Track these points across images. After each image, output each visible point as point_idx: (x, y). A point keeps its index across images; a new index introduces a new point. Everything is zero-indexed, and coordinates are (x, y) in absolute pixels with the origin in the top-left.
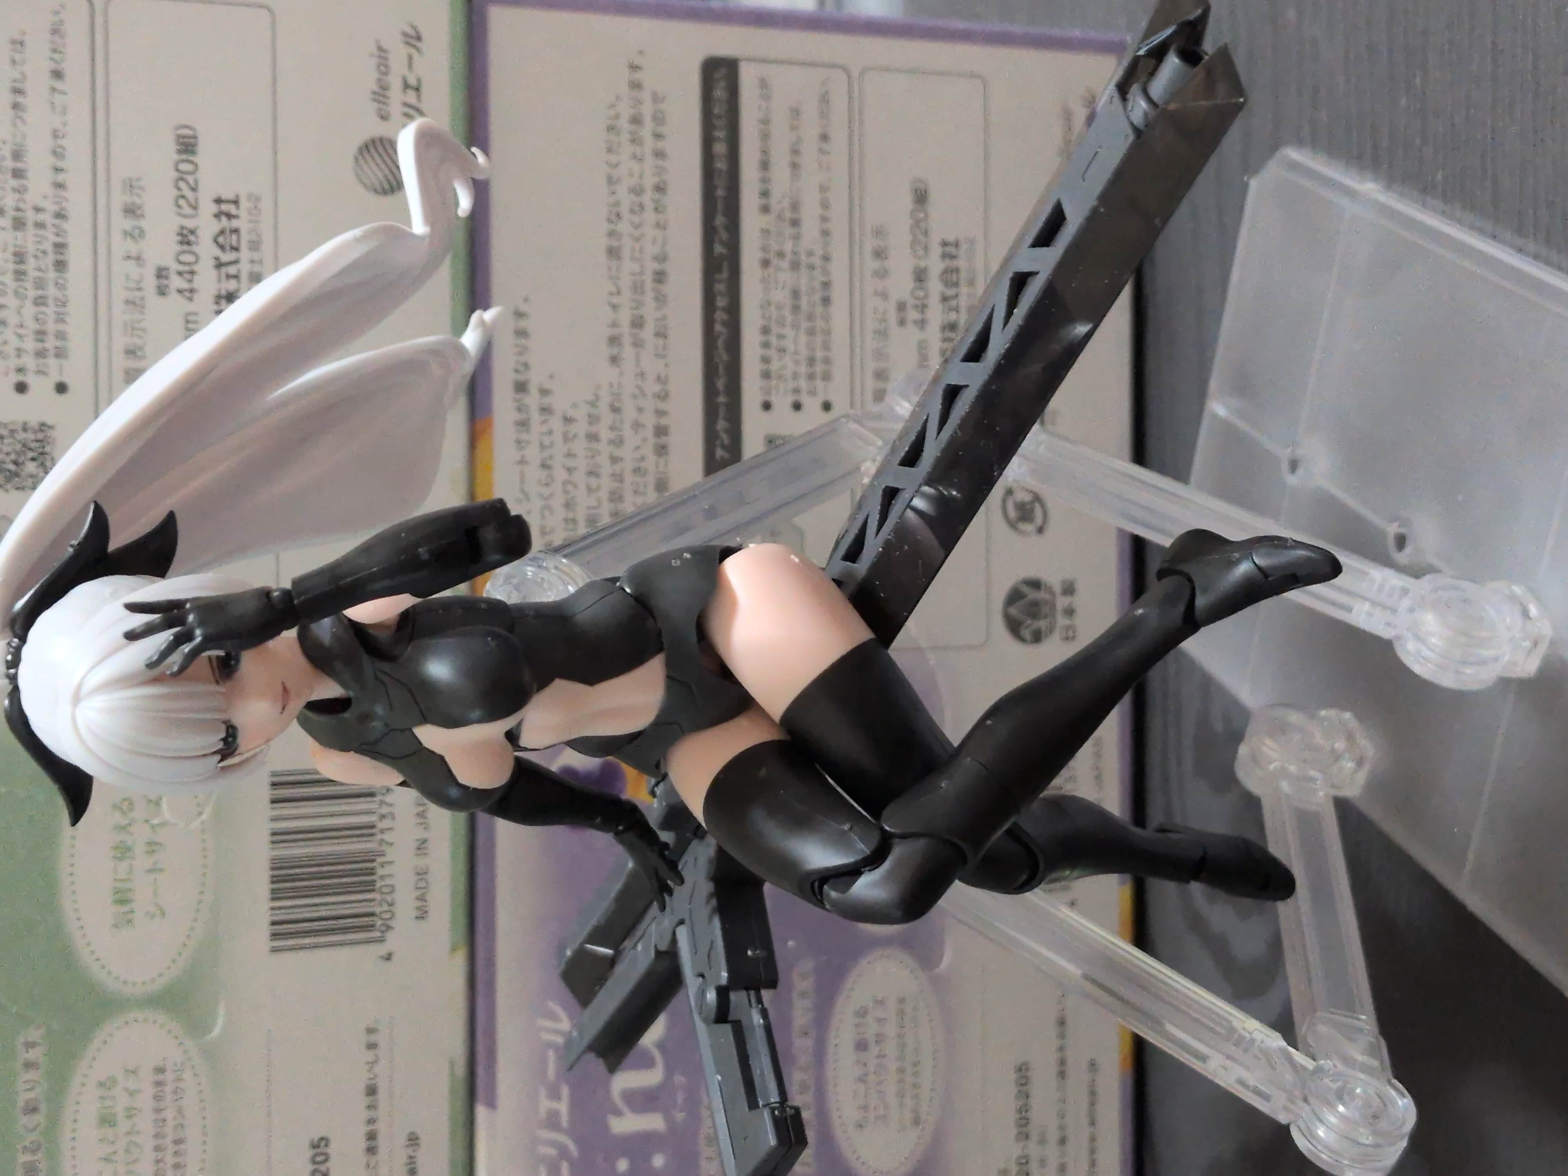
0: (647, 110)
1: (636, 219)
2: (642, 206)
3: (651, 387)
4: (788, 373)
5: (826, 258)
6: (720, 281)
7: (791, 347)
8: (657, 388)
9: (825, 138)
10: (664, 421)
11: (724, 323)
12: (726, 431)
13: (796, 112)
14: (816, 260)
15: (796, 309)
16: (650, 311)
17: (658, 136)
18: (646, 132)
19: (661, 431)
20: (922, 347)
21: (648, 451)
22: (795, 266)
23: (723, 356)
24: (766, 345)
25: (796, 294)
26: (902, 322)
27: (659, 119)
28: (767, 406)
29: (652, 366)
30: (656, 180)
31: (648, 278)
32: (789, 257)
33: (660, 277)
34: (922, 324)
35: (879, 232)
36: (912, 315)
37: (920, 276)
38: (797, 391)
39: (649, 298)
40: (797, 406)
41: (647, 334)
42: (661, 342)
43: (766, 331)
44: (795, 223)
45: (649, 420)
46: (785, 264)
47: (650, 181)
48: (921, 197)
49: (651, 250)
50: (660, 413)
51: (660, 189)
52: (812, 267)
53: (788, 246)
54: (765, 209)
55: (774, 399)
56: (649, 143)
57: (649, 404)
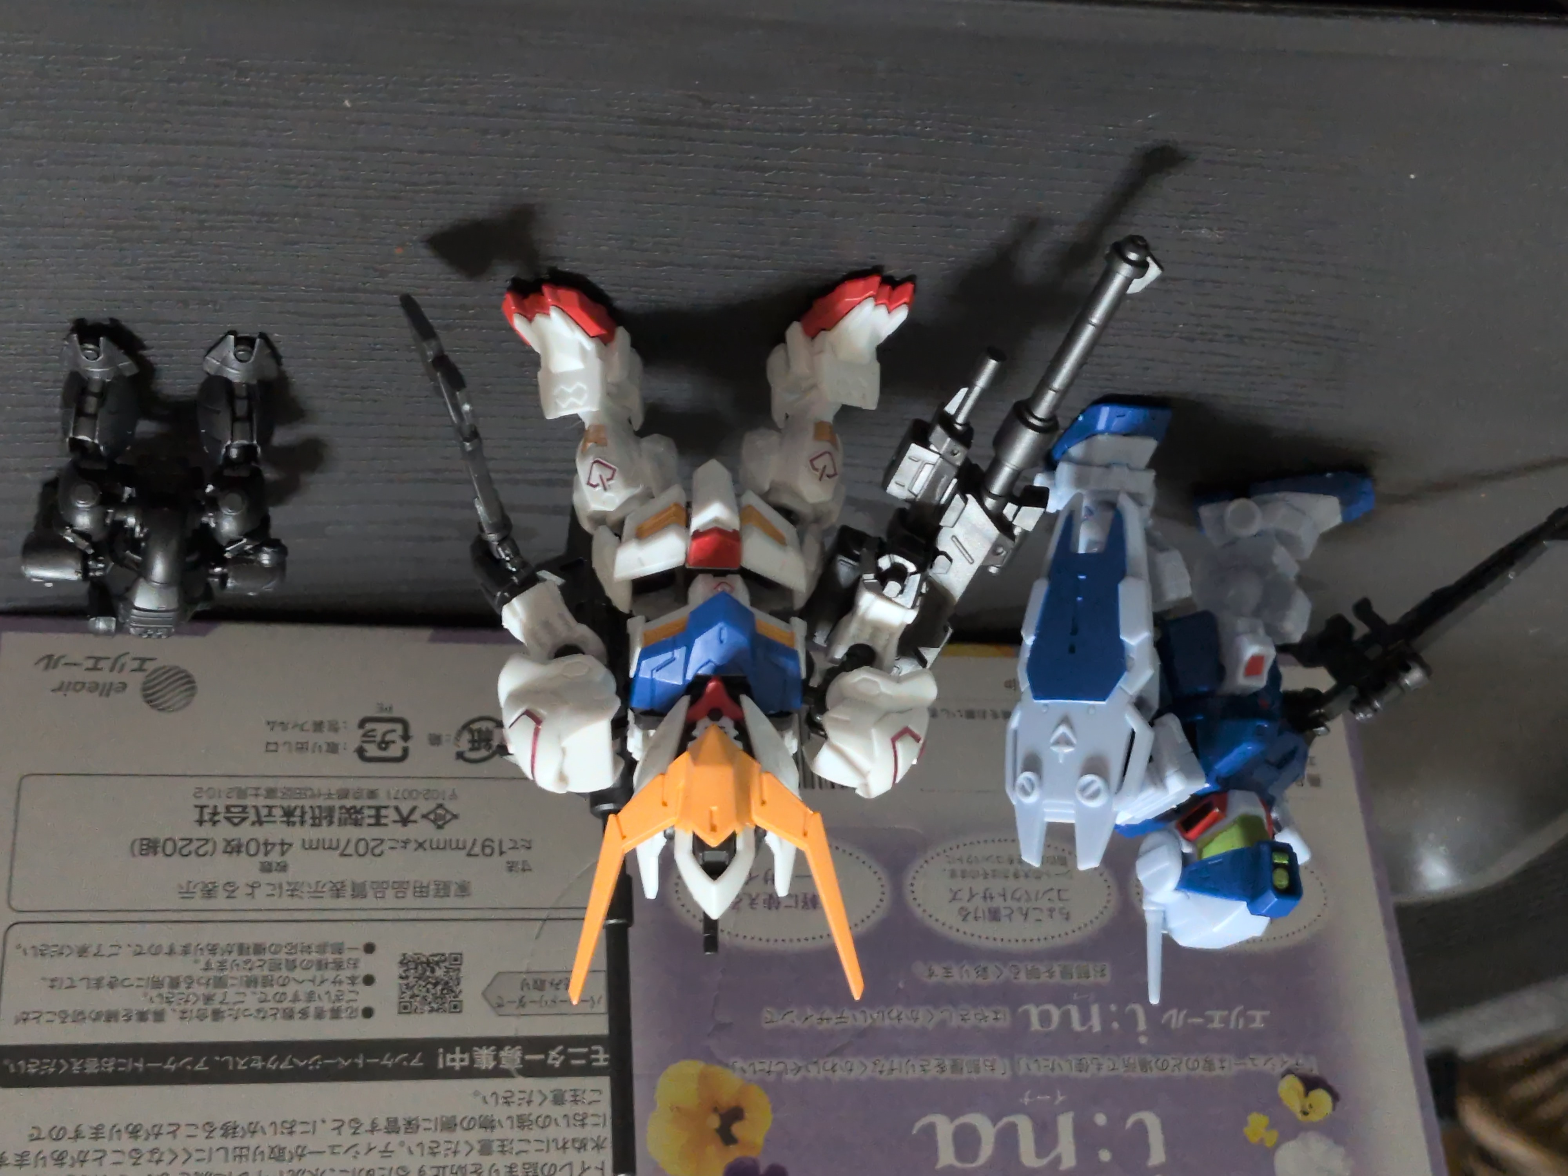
0: (48, 1147)
1: (167, 1157)
2: (153, 1152)
3: (346, 1138)
4: (333, 990)
5: (213, 950)
6: (236, 1064)
7: (308, 987)
8: (347, 1130)
9: (83, 952)
10: (382, 1123)
11: (281, 1060)
12: (394, 1056)
13: (53, 983)
14: (215, 960)
15: (267, 982)
16: (265, 1141)
17: (78, 1135)
18: (72, 1148)
19: (392, 1127)
20: (309, 846)
21: (412, 1140)
22: (220, 983)
23: (314, 1061)
24: (304, 1014)
25: (251, 982)
26: (283, 868)
27: (58, 1133)
28: (368, 1013)
29: (325, 1137)
30: (125, 1136)
31: (231, 1143)
32: (211, 990)
33: (229, 1130)
34: (285, 846)
35: (186, 893)
36: (275, 857)
37: (234, 848)
38: (353, 980)
39: (252, 1142)
40: (369, 980)
41: (290, 1143)
42: (298, 1129)
43: (289, 1015)
44: (175, 983)
45: (380, 1139)
46: (219, 993)
47: (127, 1144)
48: (150, 847)
49: (201, 1141)
50: (373, 1129)
51: (134, 1133)
52: (222, 966)
53: (201, 990)
54: (159, 1016)
55: (361, 1005)
56: (85, 1144)
57: (364, 1139)
